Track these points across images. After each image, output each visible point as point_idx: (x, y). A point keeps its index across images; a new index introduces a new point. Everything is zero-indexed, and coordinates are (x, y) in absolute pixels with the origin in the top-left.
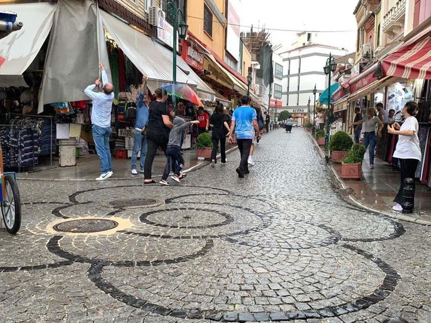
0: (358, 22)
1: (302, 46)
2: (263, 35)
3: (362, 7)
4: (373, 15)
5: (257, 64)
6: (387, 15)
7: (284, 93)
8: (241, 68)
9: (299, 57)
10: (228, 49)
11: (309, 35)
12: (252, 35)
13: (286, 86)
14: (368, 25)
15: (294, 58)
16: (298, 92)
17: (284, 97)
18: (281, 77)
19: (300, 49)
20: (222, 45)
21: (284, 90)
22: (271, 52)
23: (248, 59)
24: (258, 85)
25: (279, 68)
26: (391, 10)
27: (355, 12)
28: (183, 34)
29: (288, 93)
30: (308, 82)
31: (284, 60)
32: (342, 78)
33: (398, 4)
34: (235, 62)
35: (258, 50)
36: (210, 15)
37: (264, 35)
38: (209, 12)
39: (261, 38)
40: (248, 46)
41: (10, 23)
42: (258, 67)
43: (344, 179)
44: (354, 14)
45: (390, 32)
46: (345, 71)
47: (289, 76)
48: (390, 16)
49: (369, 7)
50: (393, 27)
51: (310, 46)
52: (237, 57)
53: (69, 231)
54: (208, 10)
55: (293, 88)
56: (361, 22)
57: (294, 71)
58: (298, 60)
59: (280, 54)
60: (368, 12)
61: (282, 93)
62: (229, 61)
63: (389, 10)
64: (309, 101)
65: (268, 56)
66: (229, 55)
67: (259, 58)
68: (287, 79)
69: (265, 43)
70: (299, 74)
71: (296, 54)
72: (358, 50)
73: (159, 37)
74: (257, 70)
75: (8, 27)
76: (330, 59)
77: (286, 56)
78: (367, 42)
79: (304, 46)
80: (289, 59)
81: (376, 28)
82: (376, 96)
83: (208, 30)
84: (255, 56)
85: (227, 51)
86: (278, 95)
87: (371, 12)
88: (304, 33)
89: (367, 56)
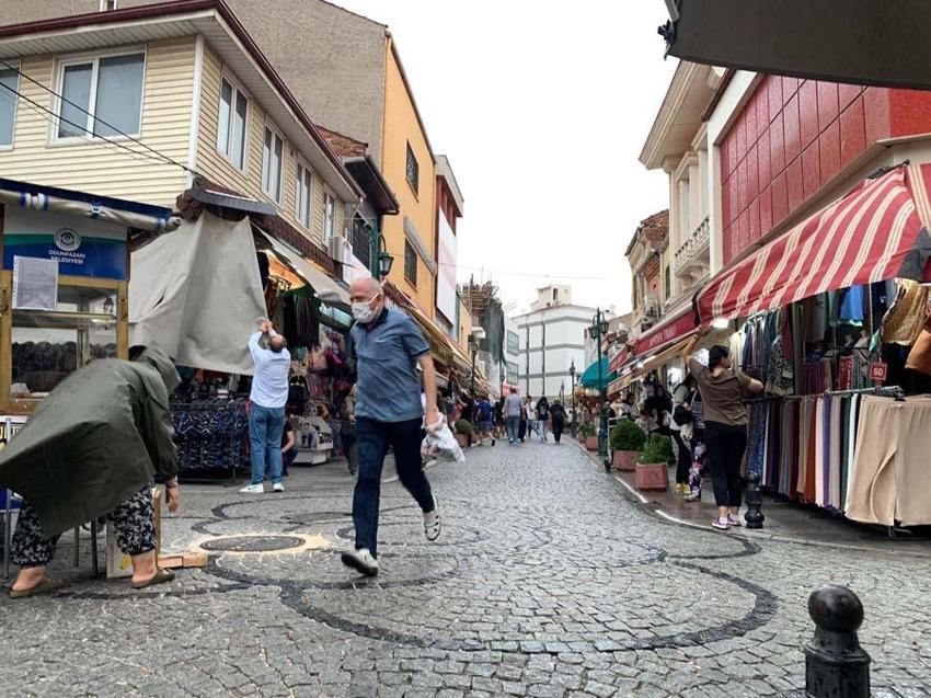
0: (632, 267)
1: (545, 306)
2: (489, 288)
3: (639, 246)
4: (657, 254)
5: (480, 331)
6: (680, 251)
7: (522, 377)
8: (458, 335)
9: (543, 323)
10: (439, 306)
11: (555, 291)
12: (473, 288)
13: (525, 366)
14: (649, 270)
15: (535, 324)
16: (543, 375)
17: (523, 382)
18: (516, 351)
19: (542, 311)
20: (430, 299)
21: (522, 372)
22: (501, 314)
23: (468, 324)
24: (483, 363)
25: (513, 339)
26: (686, 244)
27: (628, 253)
28: (386, 269)
29: (527, 377)
30: (558, 361)
31: (520, 327)
32: (613, 348)
33: (695, 234)
34: (450, 326)
35: (482, 311)
36: (414, 256)
37: (491, 289)
38: (412, 251)
39: (485, 293)
40: (466, 305)
41: (163, 221)
42: (483, 335)
43: (643, 490)
44: (626, 255)
45: (686, 276)
46: (617, 339)
47: (527, 350)
48: (684, 252)
49: (649, 243)
50: (690, 269)
51: (557, 307)
52: (453, 320)
53: (228, 548)
54: (411, 248)
55: (535, 369)
56: (638, 266)
57: (535, 342)
58: (541, 327)
59: (513, 319)
60: (649, 250)
61: (520, 377)
62: (440, 324)
63: (682, 244)
64: (563, 387)
65: (497, 319)
66: (440, 315)
67: (483, 322)
68: (525, 355)
69: (492, 301)
70: (543, 349)
71: (538, 318)
72: (635, 307)
73: (345, 279)
74: (482, 340)
75: (159, 226)
76: (598, 316)
77: (523, 321)
78: (648, 293)
79: (549, 307)
80: (527, 326)
81: (662, 273)
82: (669, 372)
83: (411, 277)
84: (477, 319)
85: (437, 309)
86: (514, 379)
87: (653, 250)
88: (548, 288)
89: (651, 313)
